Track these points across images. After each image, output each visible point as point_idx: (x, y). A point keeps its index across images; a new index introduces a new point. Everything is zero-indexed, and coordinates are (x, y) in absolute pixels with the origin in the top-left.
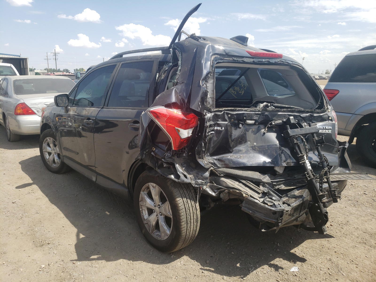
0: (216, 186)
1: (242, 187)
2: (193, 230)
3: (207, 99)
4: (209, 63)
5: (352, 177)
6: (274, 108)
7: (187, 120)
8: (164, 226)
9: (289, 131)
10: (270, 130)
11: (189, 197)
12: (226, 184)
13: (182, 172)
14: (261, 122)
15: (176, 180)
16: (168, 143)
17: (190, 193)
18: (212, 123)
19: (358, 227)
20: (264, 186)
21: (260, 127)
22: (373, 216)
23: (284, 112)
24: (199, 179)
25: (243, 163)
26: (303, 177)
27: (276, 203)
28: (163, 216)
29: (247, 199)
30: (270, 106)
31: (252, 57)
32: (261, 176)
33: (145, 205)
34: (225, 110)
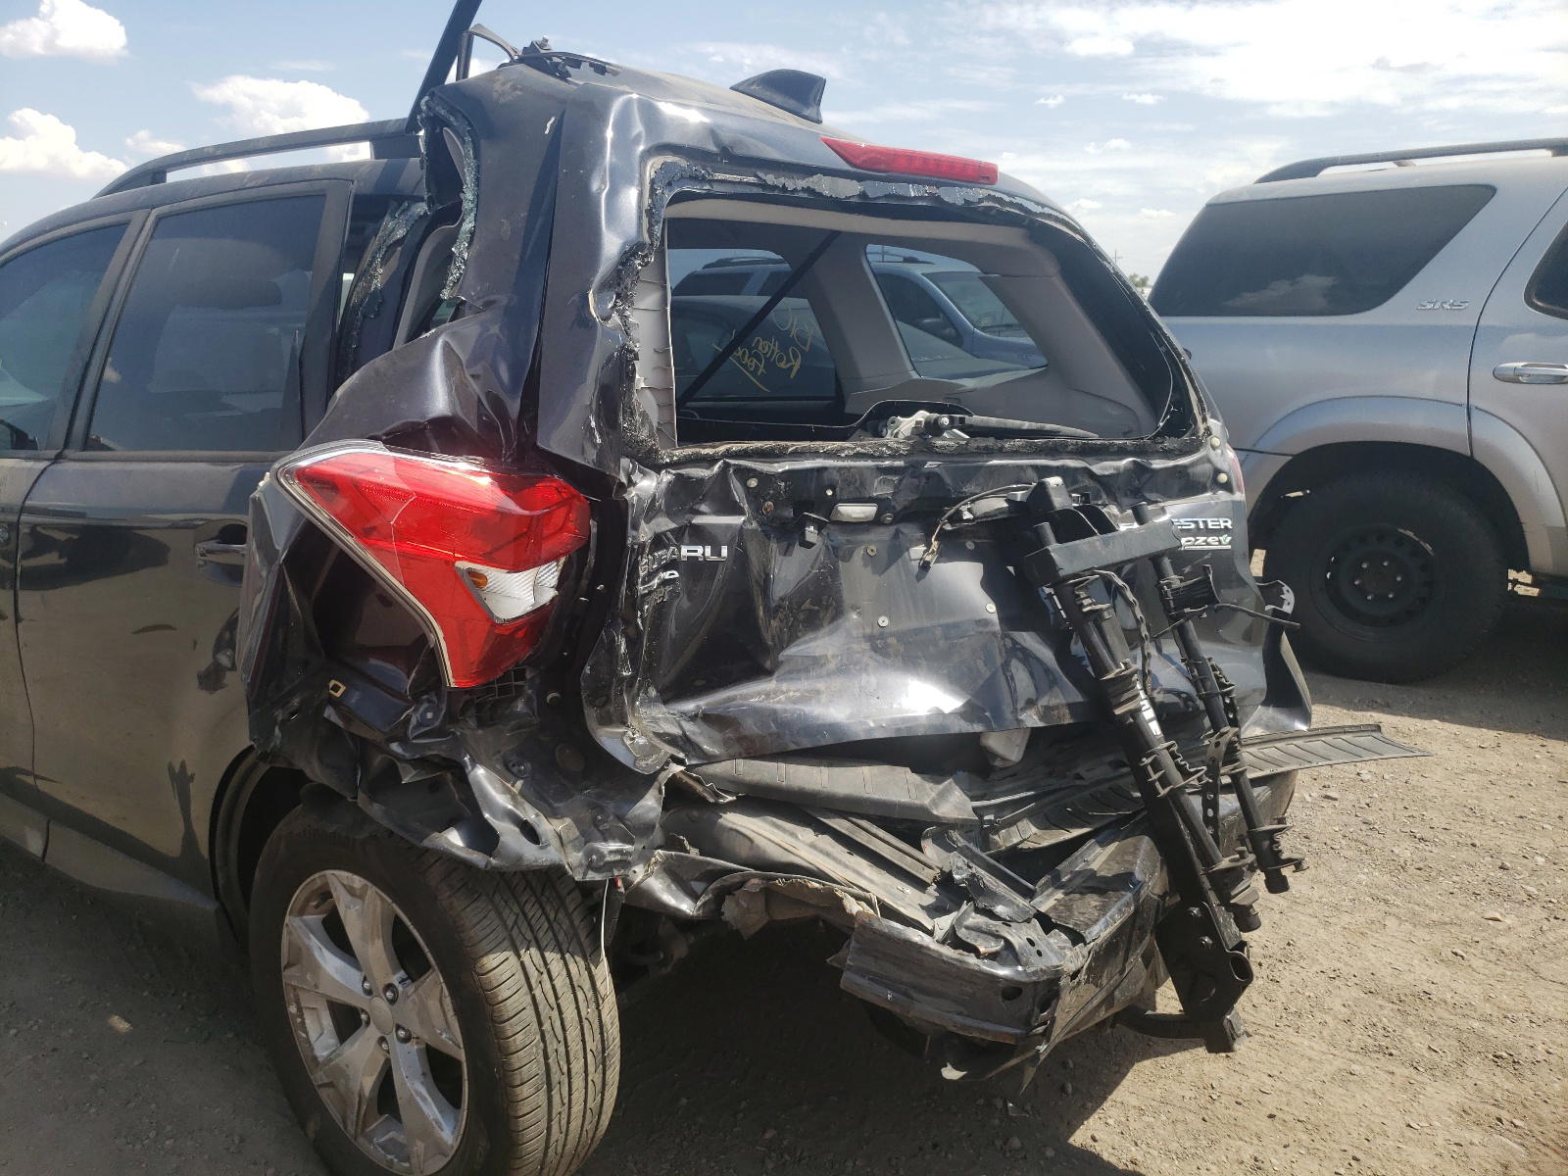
0: (701, 862)
1: (835, 859)
2: (585, 1113)
3: (633, 393)
4: (631, 198)
5: (1322, 752)
6: (964, 439)
7: (522, 516)
8: (424, 1099)
9: (1054, 550)
10: (953, 546)
11: (555, 936)
12: (751, 848)
13: (510, 807)
14: (905, 508)
15: (477, 858)
16: (419, 653)
17: (560, 915)
18: (664, 524)
19: (1339, 965)
20: (943, 842)
21: (902, 533)
22: (1386, 902)
23: (1015, 453)
24: (606, 837)
25: (833, 728)
26: (1117, 774)
27: (1018, 937)
28: (413, 1047)
29: (867, 928)
30: (952, 425)
31: (854, 170)
32: (925, 789)
33: (316, 986)
34: (729, 454)
